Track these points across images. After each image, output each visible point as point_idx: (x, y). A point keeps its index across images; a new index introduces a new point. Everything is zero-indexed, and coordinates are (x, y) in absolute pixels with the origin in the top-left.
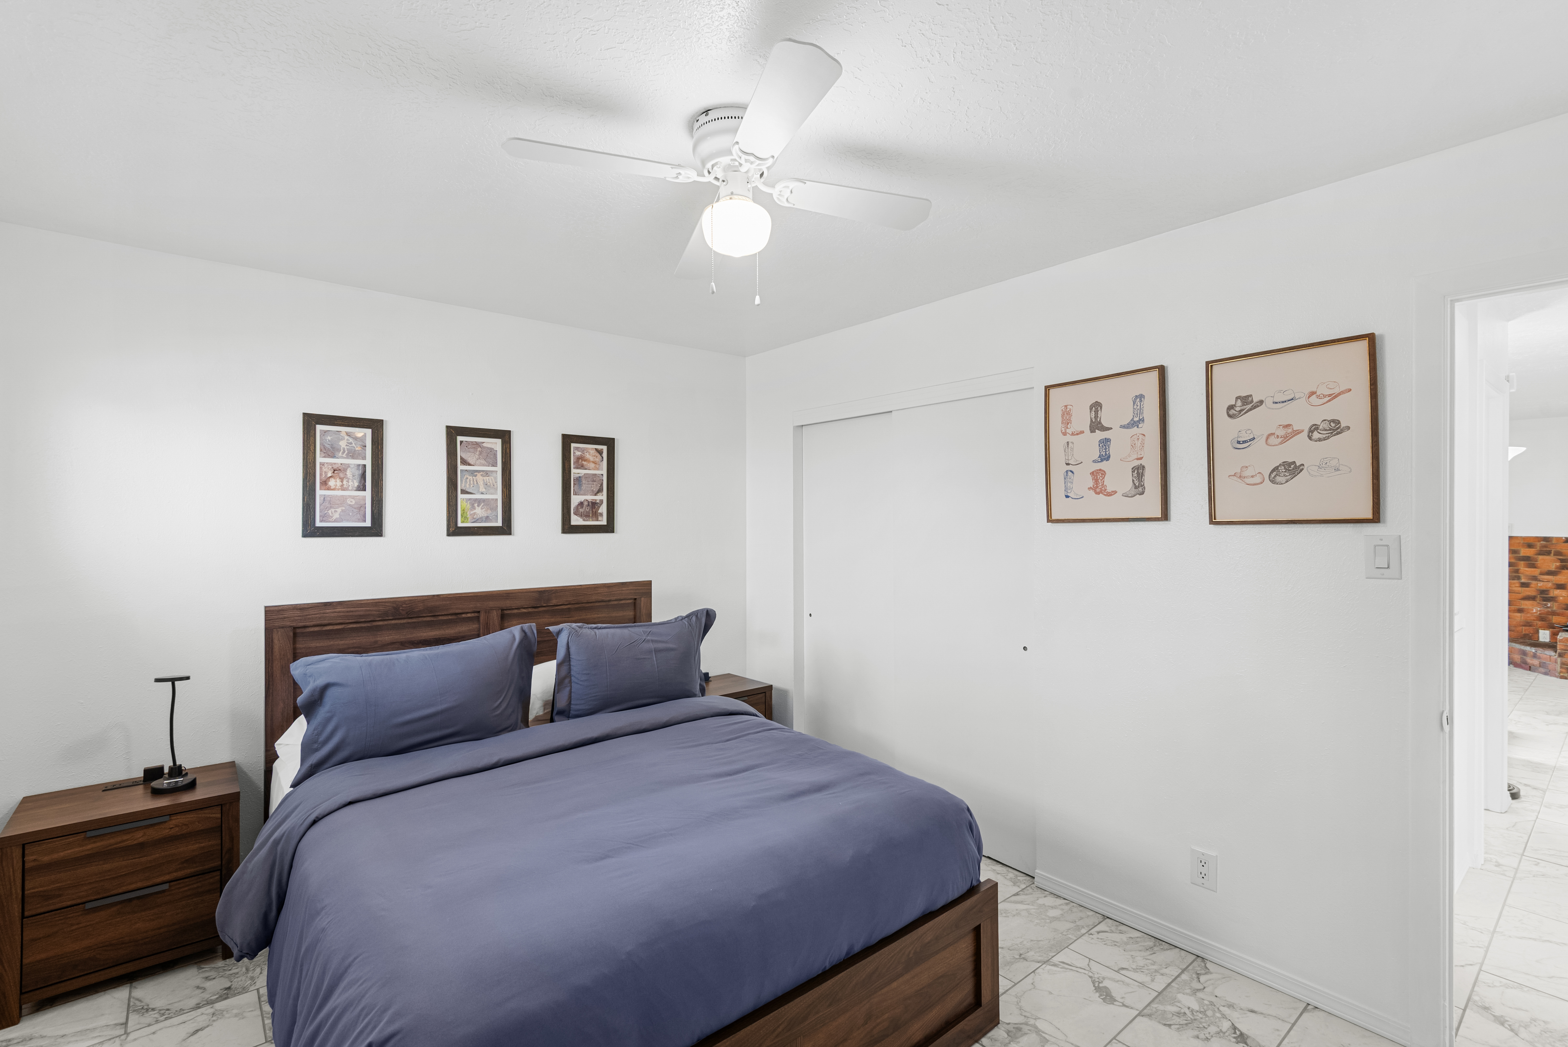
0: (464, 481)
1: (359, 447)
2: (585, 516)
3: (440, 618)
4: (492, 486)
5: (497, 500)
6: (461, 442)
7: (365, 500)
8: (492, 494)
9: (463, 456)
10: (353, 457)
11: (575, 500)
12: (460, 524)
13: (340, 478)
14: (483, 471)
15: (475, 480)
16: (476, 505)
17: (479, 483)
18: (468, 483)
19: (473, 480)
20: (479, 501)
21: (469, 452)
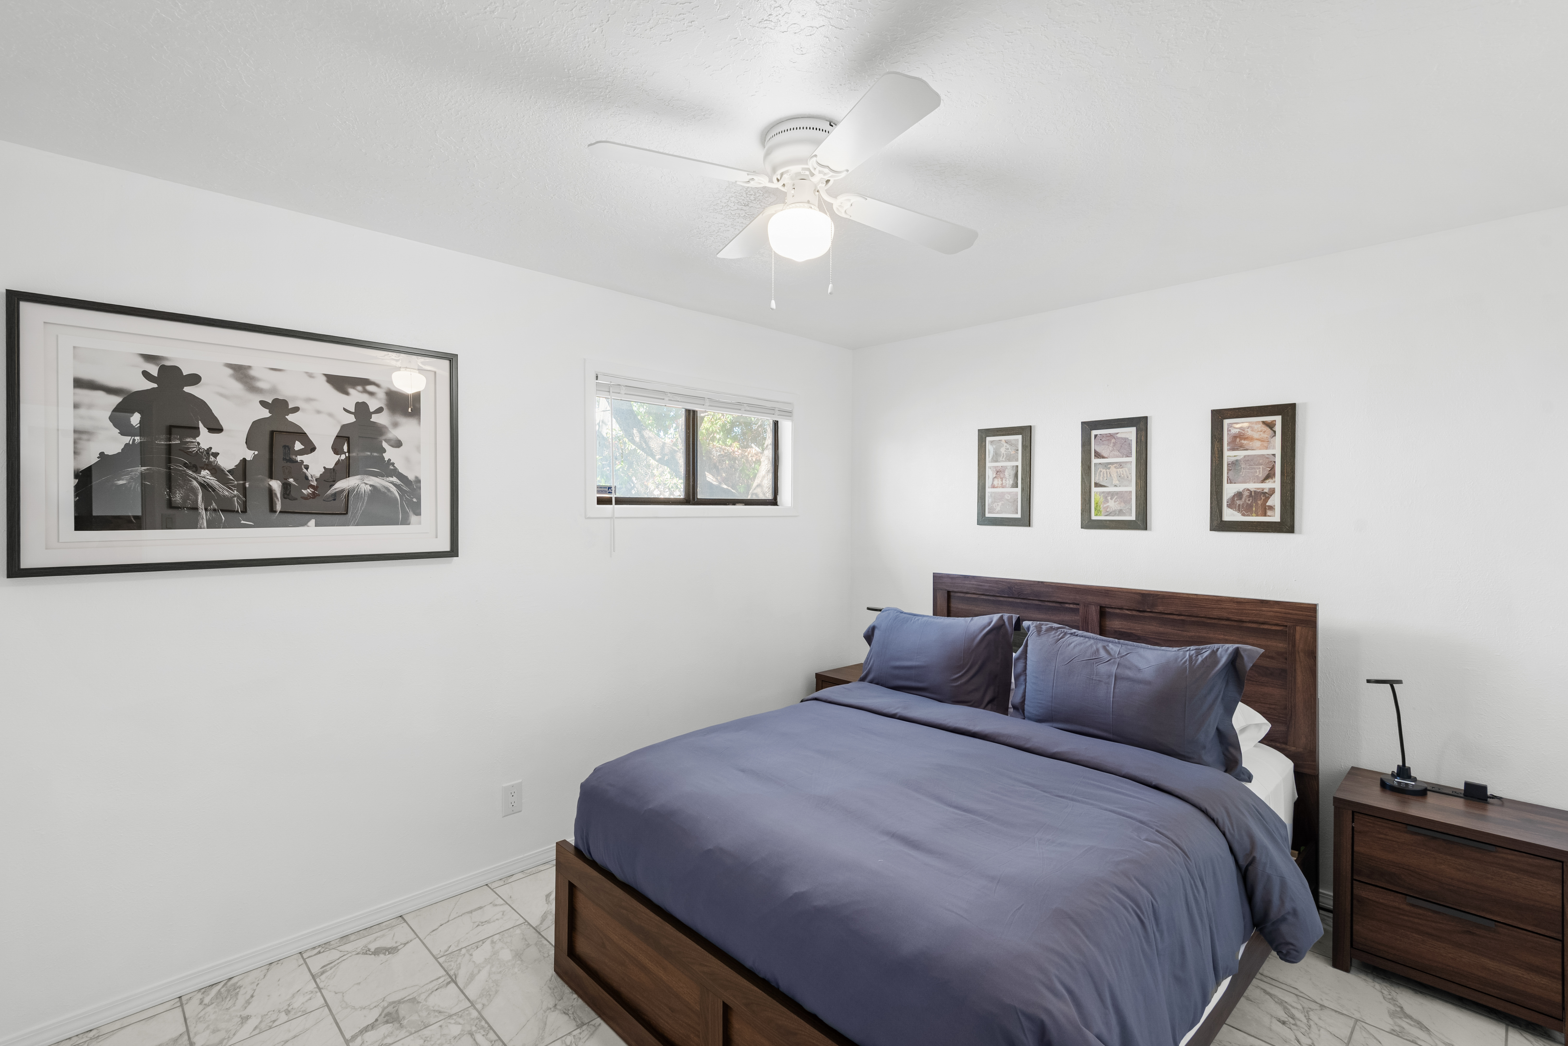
0: (1098, 474)
1: (1013, 451)
2: (1247, 509)
3: (1047, 603)
4: (1126, 478)
5: (1131, 492)
6: (1096, 436)
7: (1017, 495)
8: (1126, 486)
9: (1098, 450)
10: (1009, 460)
11: (1229, 490)
12: (1094, 517)
13: (1001, 478)
14: (1116, 463)
15: (1108, 473)
16: (1109, 498)
17: (1112, 475)
18: (1102, 476)
19: (1107, 473)
20: (1112, 494)
21: (1103, 444)
